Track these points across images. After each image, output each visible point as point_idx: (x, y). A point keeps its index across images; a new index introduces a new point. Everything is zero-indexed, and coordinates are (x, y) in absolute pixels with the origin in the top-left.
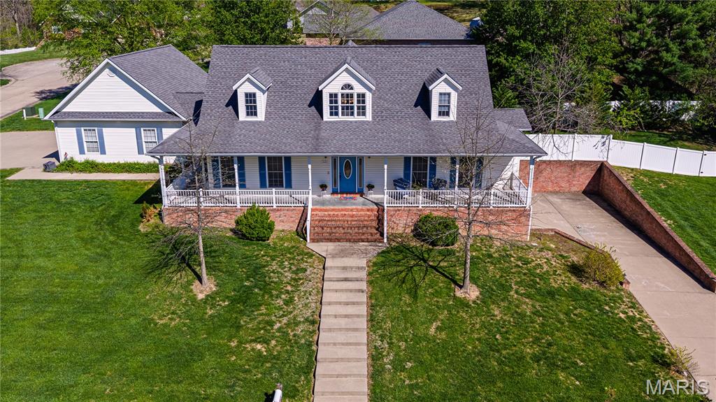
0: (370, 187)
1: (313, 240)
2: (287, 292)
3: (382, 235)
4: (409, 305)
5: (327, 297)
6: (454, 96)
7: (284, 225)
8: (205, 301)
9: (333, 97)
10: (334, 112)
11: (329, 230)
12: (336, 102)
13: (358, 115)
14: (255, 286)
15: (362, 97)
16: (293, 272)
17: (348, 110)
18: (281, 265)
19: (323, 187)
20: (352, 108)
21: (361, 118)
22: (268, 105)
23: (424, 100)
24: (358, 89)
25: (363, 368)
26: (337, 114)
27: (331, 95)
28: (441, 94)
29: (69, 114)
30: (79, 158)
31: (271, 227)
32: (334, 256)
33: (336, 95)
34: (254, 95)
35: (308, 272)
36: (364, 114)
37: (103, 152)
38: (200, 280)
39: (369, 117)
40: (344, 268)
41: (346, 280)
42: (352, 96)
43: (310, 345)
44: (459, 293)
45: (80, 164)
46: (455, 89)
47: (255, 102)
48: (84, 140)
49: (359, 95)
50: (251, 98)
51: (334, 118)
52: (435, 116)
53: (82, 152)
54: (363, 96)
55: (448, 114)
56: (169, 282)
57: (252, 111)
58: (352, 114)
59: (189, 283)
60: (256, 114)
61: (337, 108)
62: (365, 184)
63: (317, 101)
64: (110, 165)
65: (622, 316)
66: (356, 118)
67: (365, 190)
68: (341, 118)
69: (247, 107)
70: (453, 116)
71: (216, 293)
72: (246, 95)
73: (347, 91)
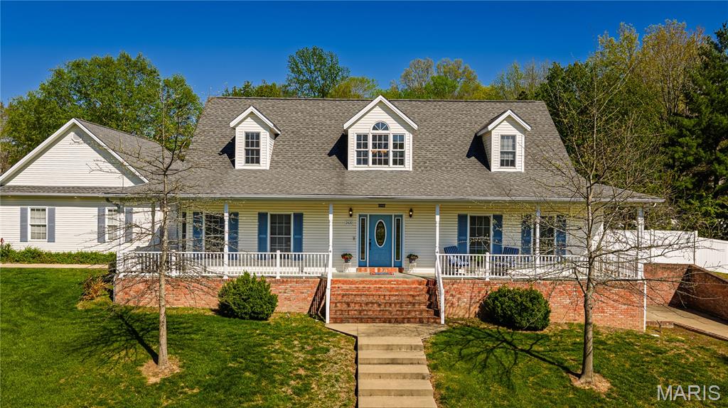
0: (412, 258)
1: (334, 320)
2: (299, 377)
3: (437, 313)
4: (504, 398)
5: (364, 384)
6: (520, 139)
7: (291, 305)
8: (159, 387)
9: (362, 139)
10: (362, 159)
11: (357, 307)
12: (366, 146)
13: (395, 162)
14: (247, 369)
15: (399, 144)
16: (308, 352)
17: (381, 159)
18: (289, 344)
19: (346, 257)
20: (387, 154)
21: (399, 168)
22: (275, 153)
23: (479, 150)
24: (395, 128)
26: (366, 162)
27: (359, 137)
28: (503, 137)
29: (15, 188)
30: (18, 247)
31: (272, 301)
32: (368, 335)
33: (366, 137)
34: (258, 135)
35: (331, 353)
36: (402, 162)
37: (52, 239)
38: (156, 361)
39: (408, 165)
40: (389, 348)
41: (394, 362)
42: (386, 137)
44: (578, 383)
45: (20, 253)
46: (523, 130)
47: (258, 145)
48: (29, 222)
49: (395, 137)
50: (253, 140)
51: (363, 168)
52: (495, 166)
53: (23, 238)
54: (402, 137)
55: (513, 163)
56: (103, 362)
57: (253, 156)
58: (386, 162)
59: (138, 363)
60: (258, 162)
61: (366, 154)
62: (404, 254)
63: (340, 150)
66: (391, 167)
67: (405, 262)
68: (371, 167)
69: (247, 151)
70: (520, 166)
71: (181, 376)
72: (247, 135)
73: (380, 132)
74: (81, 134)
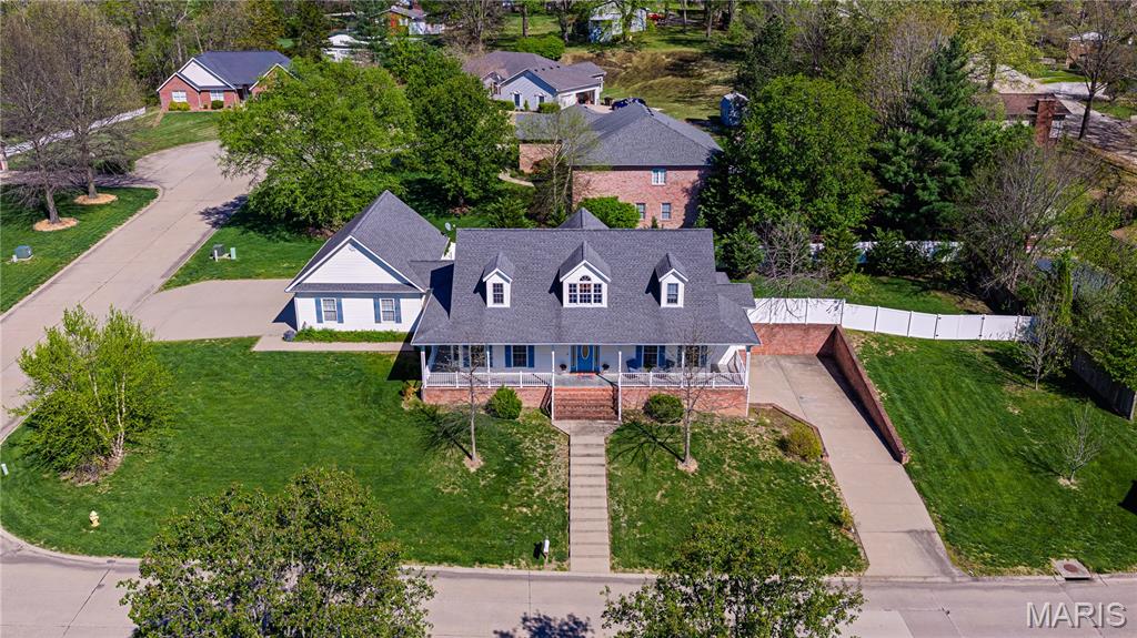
0: (606, 367)
1: (557, 418)
2: (541, 466)
3: (617, 413)
4: (640, 477)
5: (574, 470)
6: (681, 286)
7: (530, 402)
8: (477, 473)
9: (572, 287)
10: (573, 299)
11: (570, 409)
12: (575, 291)
13: (595, 301)
14: (515, 461)
15: (598, 287)
16: (544, 449)
17: (586, 299)
18: (533, 441)
19: (563, 367)
20: (589, 296)
21: (598, 305)
22: (513, 291)
23: (654, 288)
24: (595, 280)
25: (605, 526)
26: (575, 301)
27: (570, 286)
28: (669, 284)
29: (310, 285)
30: (318, 327)
31: (519, 407)
32: (577, 434)
33: (575, 286)
34: (502, 285)
35: (556, 449)
36: (600, 301)
37: (341, 321)
38: (471, 457)
39: (604, 304)
40: (586, 445)
41: (588, 455)
42: (589, 285)
43: (563, 508)
44: (681, 467)
45: (319, 333)
46: (682, 281)
47: (502, 291)
48: (323, 309)
49: (595, 286)
50: (498, 288)
51: (573, 305)
52: (664, 303)
53: (320, 321)
54: (600, 286)
55: (676, 301)
57: (499, 299)
58: (589, 301)
59: (461, 459)
60: (502, 301)
61: (575, 296)
62: (601, 364)
63: (557, 288)
64: (348, 333)
65: (814, 485)
66: (594, 305)
67: (601, 369)
68: (579, 305)
69: (495, 296)
70: (681, 303)
71: (485, 467)
72: (494, 285)
73: (585, 282)
74: (355, 245)
